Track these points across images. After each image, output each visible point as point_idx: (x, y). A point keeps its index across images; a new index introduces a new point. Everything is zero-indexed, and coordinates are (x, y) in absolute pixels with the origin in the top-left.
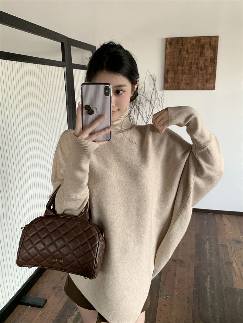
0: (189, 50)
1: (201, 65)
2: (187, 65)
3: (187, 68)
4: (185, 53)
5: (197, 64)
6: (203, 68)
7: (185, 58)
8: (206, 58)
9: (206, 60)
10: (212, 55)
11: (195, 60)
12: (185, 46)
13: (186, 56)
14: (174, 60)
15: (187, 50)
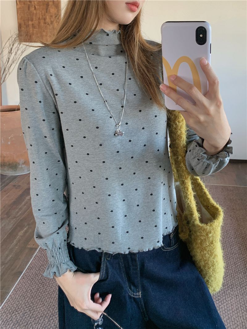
0: (36, 7)
1: (48, 20)
2: (36, 20)
3: (37, 22)
4: (33, 9)
5: (45, 19)
6: (50, 23)
7: (33, 14)
8: (51, 14)
9: (51, 16)
10: (56, 12)
11: (42, 16)
12: (33, 3)
13: (35, 12)
14: (24, 15)
15: (35, 7)
